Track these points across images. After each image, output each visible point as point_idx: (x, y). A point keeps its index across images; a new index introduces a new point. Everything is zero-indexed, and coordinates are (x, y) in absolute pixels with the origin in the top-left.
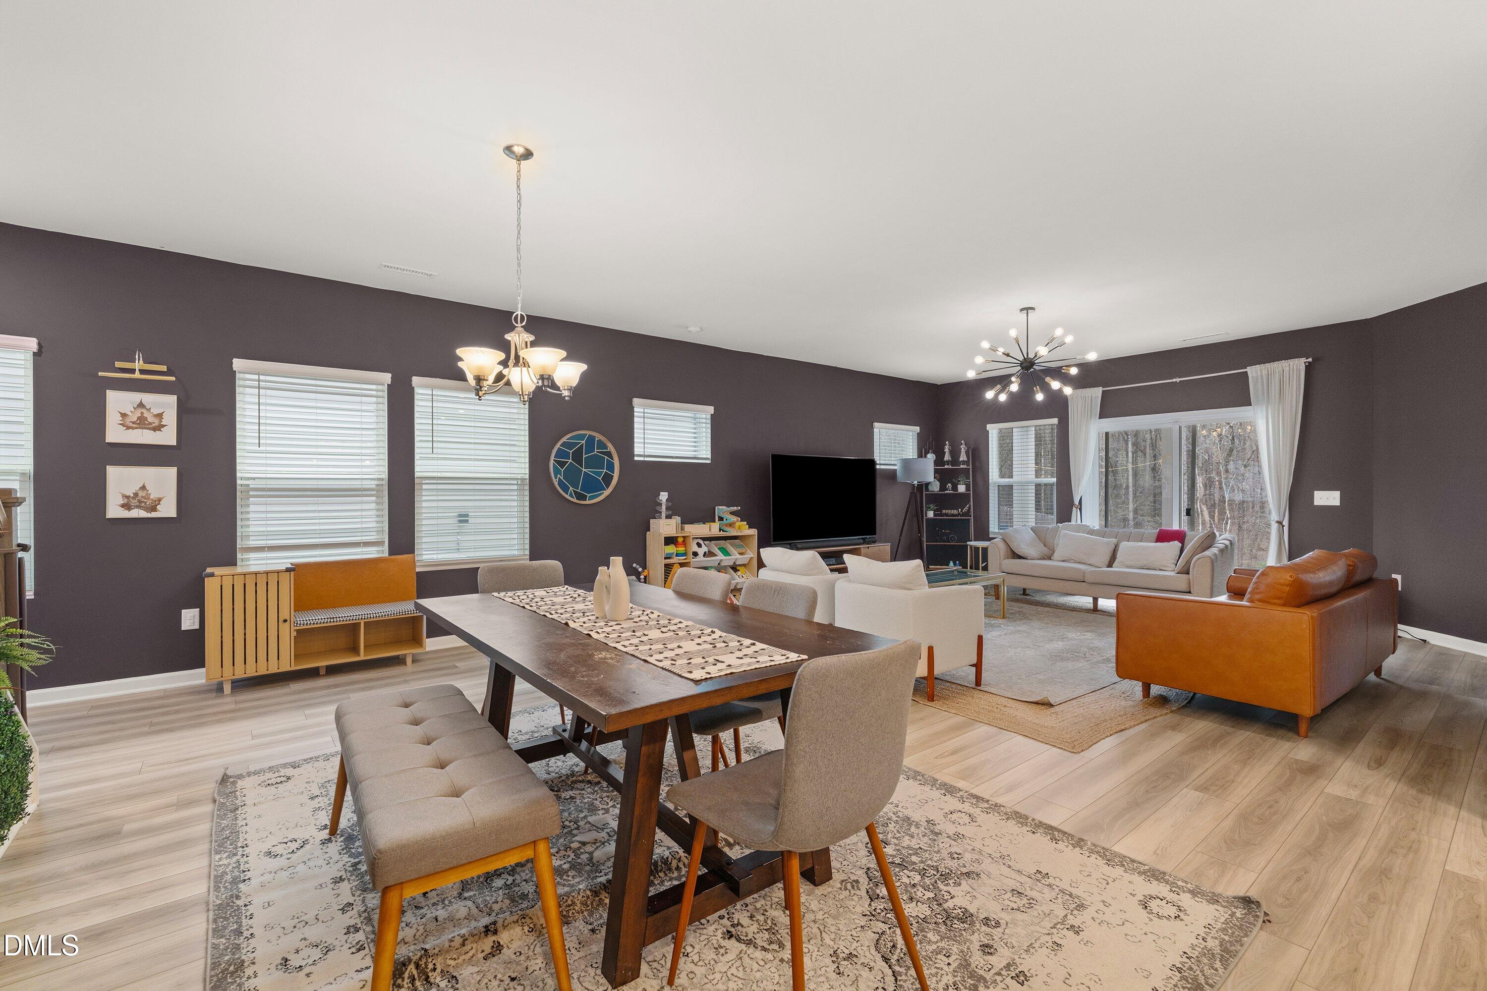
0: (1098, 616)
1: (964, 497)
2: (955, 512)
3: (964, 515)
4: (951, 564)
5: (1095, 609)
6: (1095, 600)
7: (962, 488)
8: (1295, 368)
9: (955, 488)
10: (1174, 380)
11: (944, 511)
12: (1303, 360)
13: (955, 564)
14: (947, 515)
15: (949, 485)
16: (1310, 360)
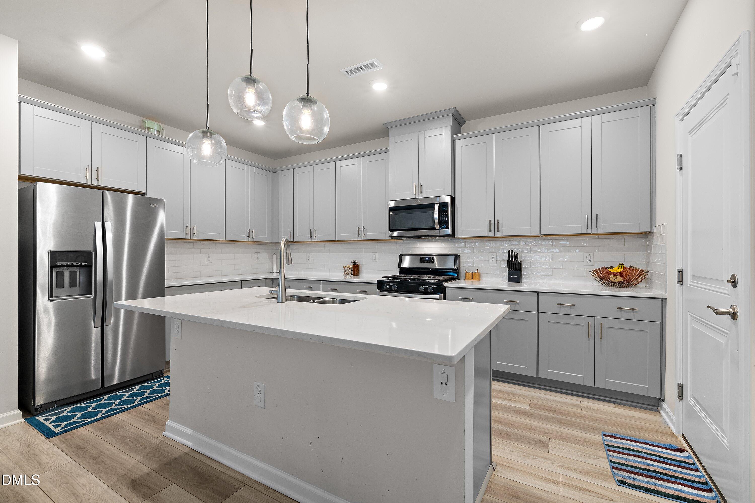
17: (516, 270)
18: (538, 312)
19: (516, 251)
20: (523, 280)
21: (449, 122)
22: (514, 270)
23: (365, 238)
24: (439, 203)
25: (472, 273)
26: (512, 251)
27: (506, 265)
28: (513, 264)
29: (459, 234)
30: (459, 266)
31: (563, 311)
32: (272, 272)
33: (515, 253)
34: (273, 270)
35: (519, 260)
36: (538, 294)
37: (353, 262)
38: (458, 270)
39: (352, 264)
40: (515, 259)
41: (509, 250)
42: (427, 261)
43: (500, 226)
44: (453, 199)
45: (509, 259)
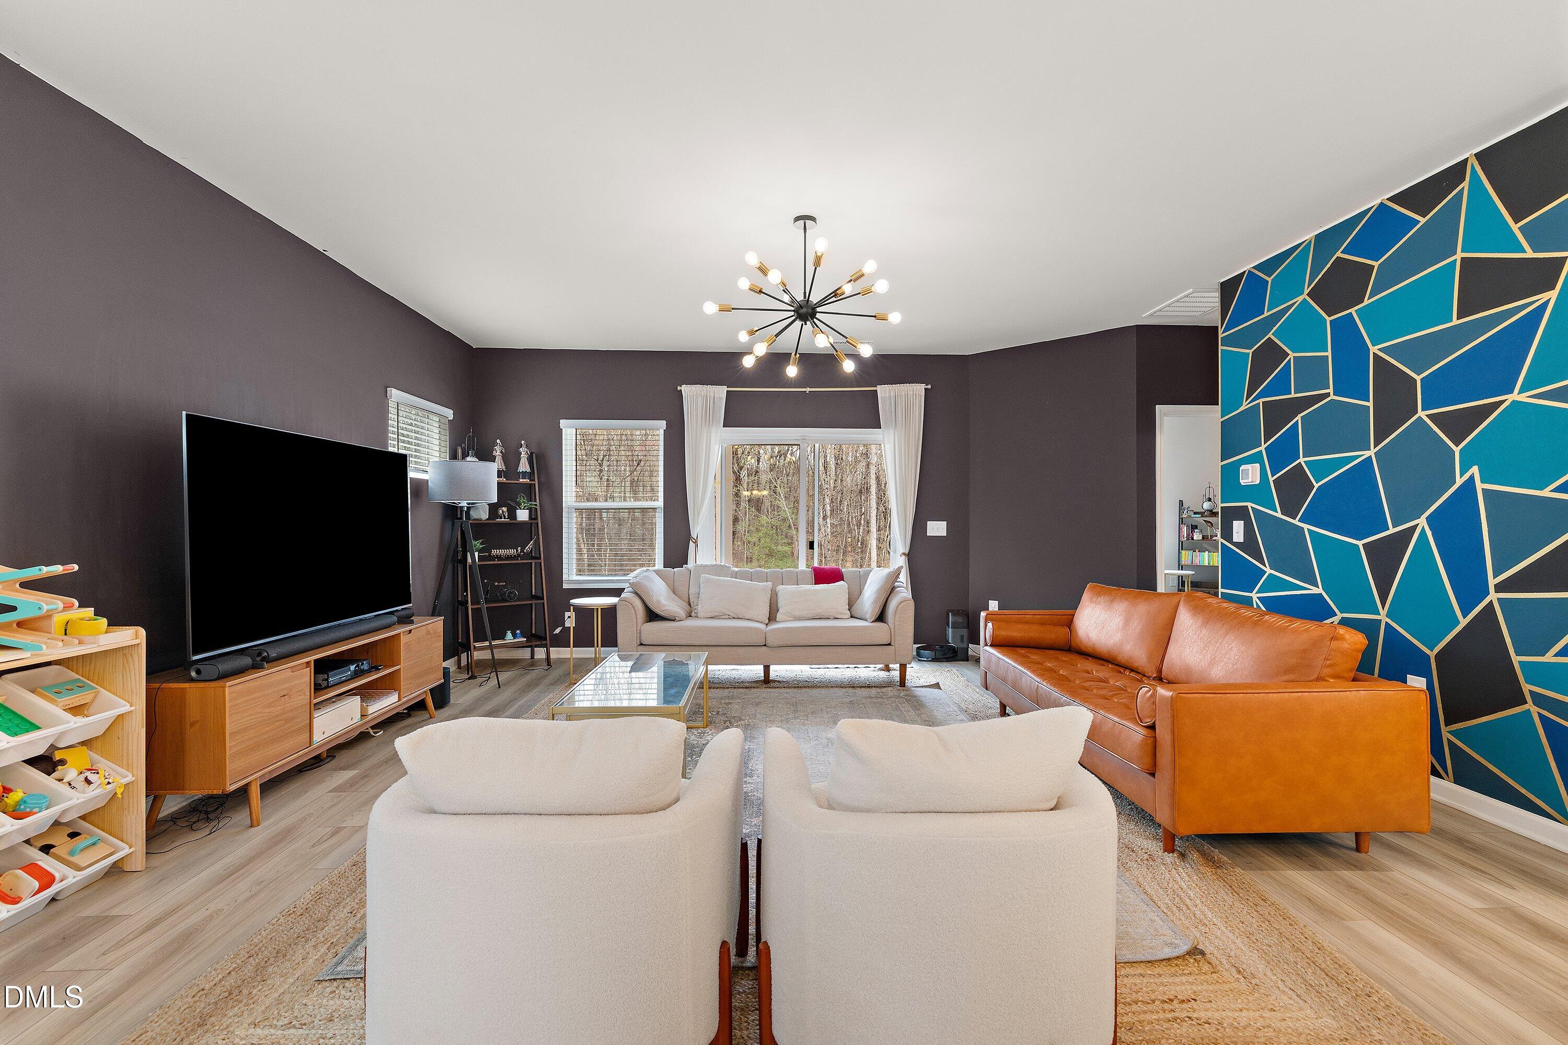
0: (773, 692)
1: (528, 529)
2: (512, 552)
3: (529, 556)
4: (509, 635)
5: (766, 680)
6: (767, 669)
7: (523, 515)
8: (917, 393)
9: (512, 515)
10: (804, 390)
11: (495, 552)
12: (923, 386)
13: (515, 636)
14: (499, 558)
15: (505, 509)
16: (929, 387)
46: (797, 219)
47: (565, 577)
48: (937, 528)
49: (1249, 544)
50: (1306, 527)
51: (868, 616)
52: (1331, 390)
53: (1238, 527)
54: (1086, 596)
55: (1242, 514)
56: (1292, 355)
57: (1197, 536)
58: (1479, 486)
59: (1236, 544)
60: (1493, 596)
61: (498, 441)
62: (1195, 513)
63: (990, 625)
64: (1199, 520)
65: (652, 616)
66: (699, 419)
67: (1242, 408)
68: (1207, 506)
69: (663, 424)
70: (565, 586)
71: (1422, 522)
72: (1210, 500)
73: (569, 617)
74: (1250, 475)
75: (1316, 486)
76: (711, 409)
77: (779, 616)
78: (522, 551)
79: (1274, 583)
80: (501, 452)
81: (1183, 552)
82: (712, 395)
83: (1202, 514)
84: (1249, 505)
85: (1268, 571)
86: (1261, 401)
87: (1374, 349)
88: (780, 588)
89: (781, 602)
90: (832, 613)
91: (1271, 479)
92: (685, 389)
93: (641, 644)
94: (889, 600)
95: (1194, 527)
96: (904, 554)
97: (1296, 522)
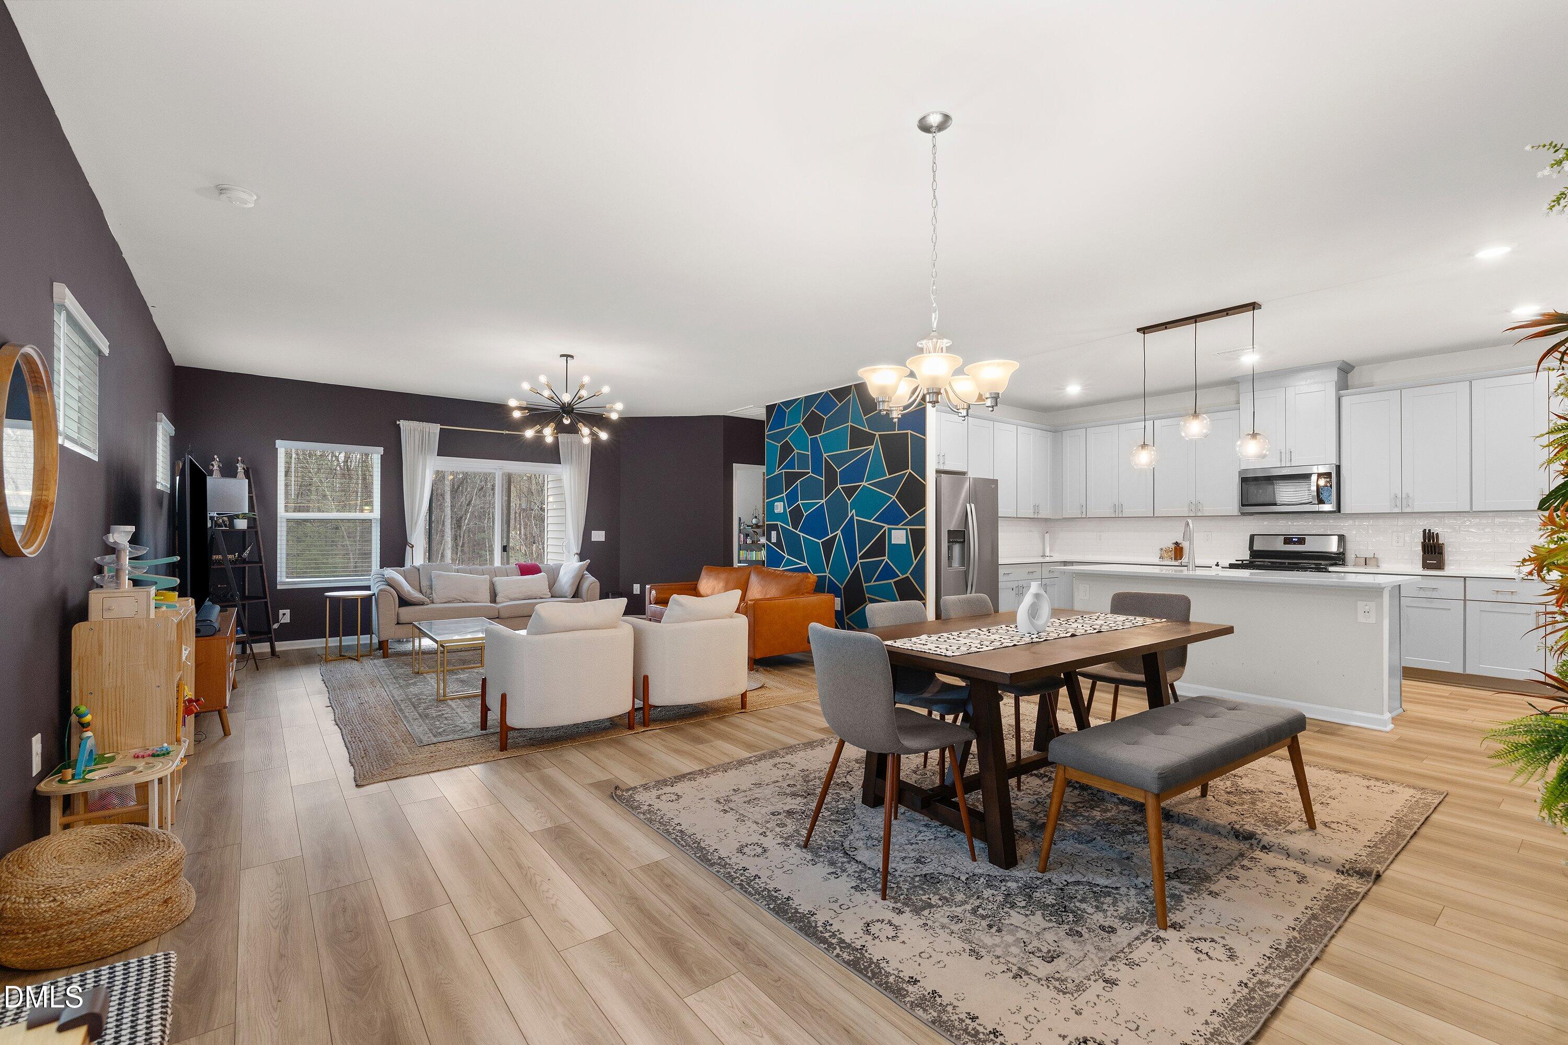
1: (246, 537)
7: (241, 524)
9: (231, 524)
10: (502, 432)
15: (225, 518)
17: (1435, 554)
18: (1465, 600)
19: (1435, 530)
20: (1446, 568)
21: (1333, 376)
22: (1432, 554)
23: (1199, 514)
24: (1318, 474)
25: (1366, 558)
26: (1429, 530)
27: (1420, 548)
28: (1431, 546)
29: (1345, 509)
30: (1344, 549)
31: (1500, 598)
32: (1044, 556)
33: (1433, 533)
34: (1044, 552)
35: (1440, 542)
36: (1465, 579)
37: (1175, 543)
38: (1344, 554)
39: (1173, 546)
40: (1433, 541)
41: (1425, 530)
42: (1295, 543)
43: (1410, 501)
44: (1338, 468)
45: (1425, 540)
46: (562, 356)
47: (278, 579)
48: (598, 536)
49: (778, 544)
50: (801, 534)
51: (568, 594)
52: (810, 471)
53: (774, 534)
54: (703, 573)
55: (775, 527)
56: (796, 451)
57: (749, 541)
58: (855, 518)
59: (772, 543)
60: (859, 561)
61: (215, 457)
62: (748, 526)
63: (653, 592)
64: (750, 530)
65: (404, 602)
66: (417, 448)
67: (776, 473)
68: (754, 521)
69: (381, 450)
70: (279, 587)
71: (839, 532)
72: (756, 517)
73: (284, 614)
74: (779, 508)
75: (805, 515)
76: (427, 439)
77: (498, 599)
78: (240, 556)
79: (789, 562)
80: (219, 466)
81: (741, 552)
82: (427, 430)
83: (752, 526)
84: (779, 523)
85: (787, 556)
86: (783, 471)
87: (825, 455)
88: (495, 579)
89: (499, 589)
90: (540, 595)
91: (788, 511)
92: (403, 424)
93: (398, 623)
94: (580, 585)
95: (747, 535)
96: (577, 554)
97: (797, 532)
